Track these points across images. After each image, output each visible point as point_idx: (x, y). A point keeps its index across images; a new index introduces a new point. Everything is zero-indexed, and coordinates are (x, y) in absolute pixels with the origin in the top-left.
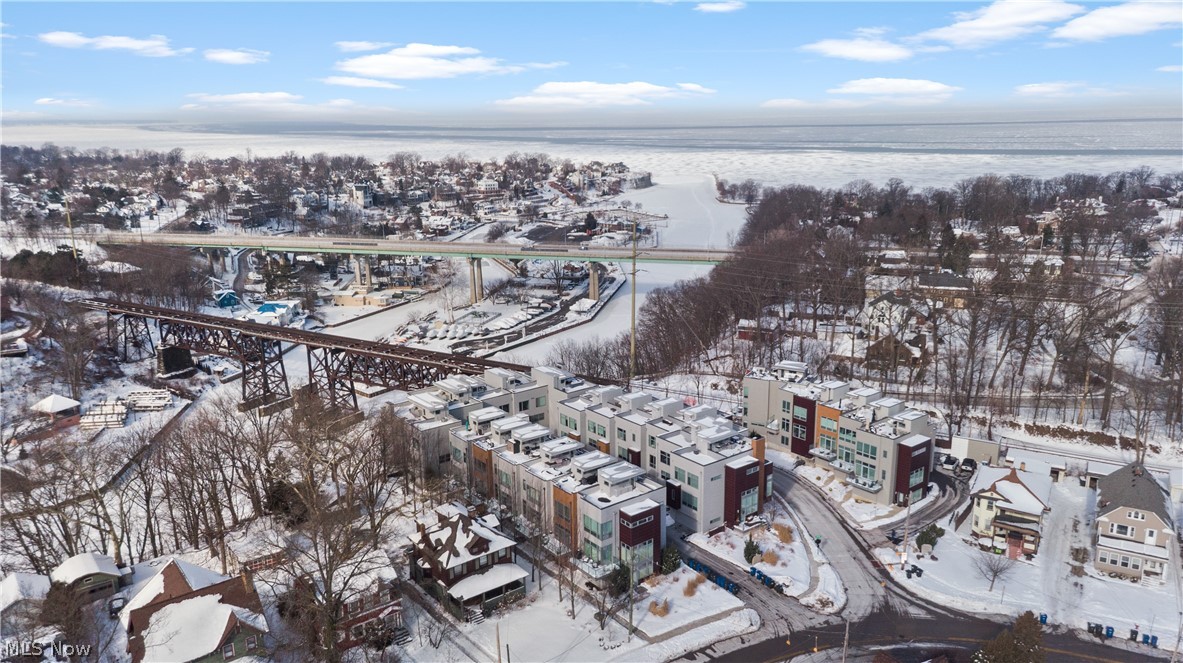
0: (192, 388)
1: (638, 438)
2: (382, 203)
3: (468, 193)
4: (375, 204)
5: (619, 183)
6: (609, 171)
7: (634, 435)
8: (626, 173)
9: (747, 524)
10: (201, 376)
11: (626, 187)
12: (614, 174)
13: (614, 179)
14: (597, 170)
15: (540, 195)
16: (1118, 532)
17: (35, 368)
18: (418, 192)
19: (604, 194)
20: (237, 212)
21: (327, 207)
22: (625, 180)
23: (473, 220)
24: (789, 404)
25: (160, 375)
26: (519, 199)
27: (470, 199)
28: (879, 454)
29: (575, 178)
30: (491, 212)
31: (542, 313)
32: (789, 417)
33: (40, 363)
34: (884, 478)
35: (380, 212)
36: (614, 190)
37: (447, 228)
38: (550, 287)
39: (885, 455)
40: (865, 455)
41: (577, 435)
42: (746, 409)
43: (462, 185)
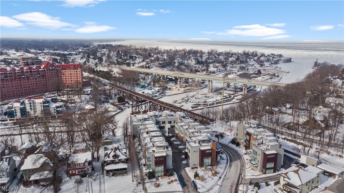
0: (123, 108)
2: (200, 63)
3: (226, 62)
4: (198, 64)
5: (278, 61)
6: (276, 57)
8: (282, 58)
9: (205, 168)
10: (127, 105)
11: (280, 62)
12: (277, 58)
13: (276, 59)
14: (271, 56)
15: (249, 63)
17: (90, 98)
18: (211, 61)
19: (272, 64)
20: (159, 64)
21: (184, 64)
22: (280, 60)
23: (224, 70)
24: (246, 134)
25: (117, 103)
26: (241, 64)
27: (226, 63)
29: (262, 59)
30: (231, 68)
31: (226, 98)
32: (246, 138)
33: (92, 97)
34: (259, 163)
35: (199, 66)
36: (276, 63)
37: (215, 71)
38: (233, 91)
39: (259, 155)
40: (255, 154)
41: (177, 133)
42: (237, 134)
43: (225, 59)
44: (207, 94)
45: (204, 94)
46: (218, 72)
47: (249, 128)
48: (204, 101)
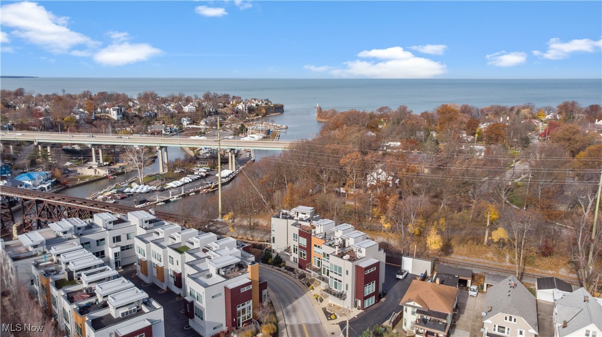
1: (180, 263)
3: (178, 113)
7: (178, 262)
14: (253, 102)
16: (499, 331)
19: (256, 115)
23: (178, 128)
24: (296, 235)
28: (343, 273)
30: (190, 123)
32: (297, 244)
34: (347, 289)
39: (347, 274)
40: (335, 273)
41: (144, 260)
42: (274, 238)
43: (176, 109)
44: (159, 174)
45: (154, 175)
46: (169, 132)
47: (299, 222)
48: (159, 188)
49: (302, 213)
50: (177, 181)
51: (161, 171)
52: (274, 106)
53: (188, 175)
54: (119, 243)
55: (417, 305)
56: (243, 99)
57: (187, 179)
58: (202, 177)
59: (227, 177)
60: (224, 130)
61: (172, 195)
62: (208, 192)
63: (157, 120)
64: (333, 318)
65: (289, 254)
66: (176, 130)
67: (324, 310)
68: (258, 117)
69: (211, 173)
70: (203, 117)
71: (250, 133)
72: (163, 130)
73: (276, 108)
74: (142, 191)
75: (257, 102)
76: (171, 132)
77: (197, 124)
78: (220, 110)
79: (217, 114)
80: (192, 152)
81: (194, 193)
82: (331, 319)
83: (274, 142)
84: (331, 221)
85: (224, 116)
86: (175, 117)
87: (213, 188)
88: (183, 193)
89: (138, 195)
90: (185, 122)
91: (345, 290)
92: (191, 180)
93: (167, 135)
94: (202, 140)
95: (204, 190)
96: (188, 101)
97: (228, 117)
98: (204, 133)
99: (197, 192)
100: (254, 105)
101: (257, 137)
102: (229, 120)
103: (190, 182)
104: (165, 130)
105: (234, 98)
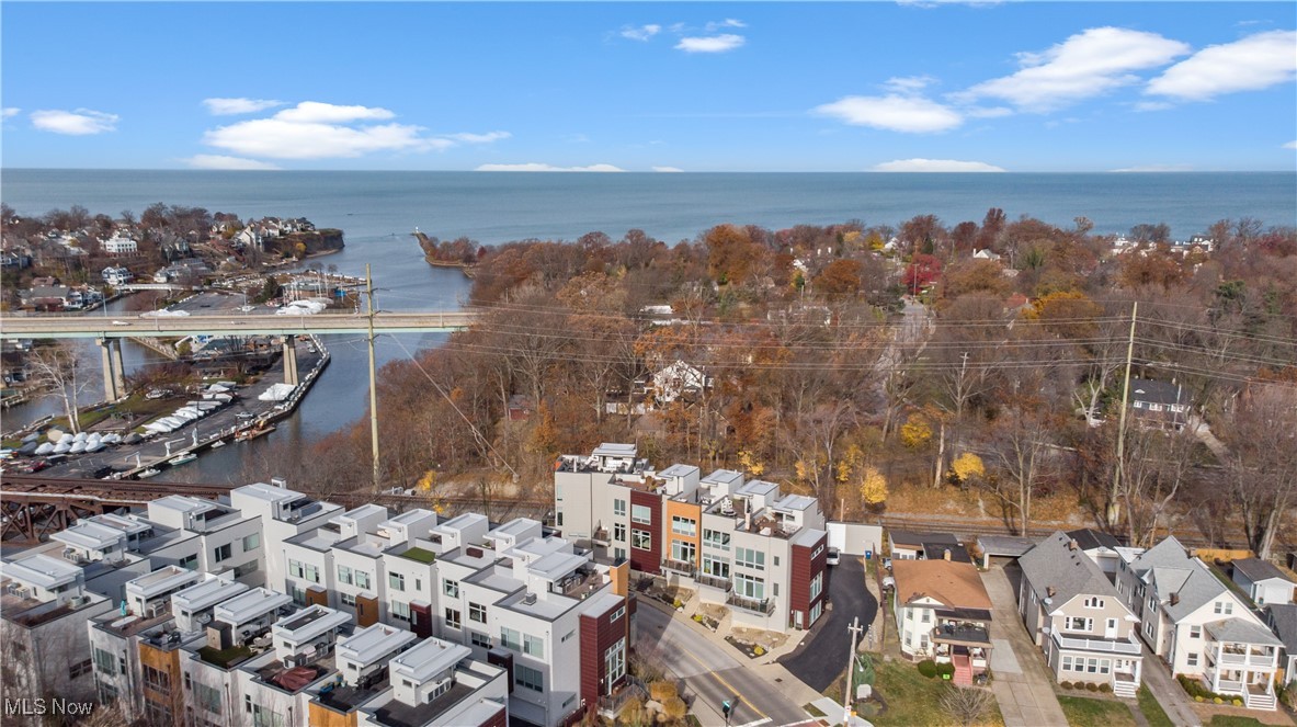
1: (426, 584)
6: (290, 227)
7: (418, 582)
16: (1075, 627)
23: (99, 292)
24: (623, 502)
28: (768, 562)
29: (245, 237)
32: (625, 521)
34: (776, 593)
37: (61, 300)
39: (777, 563)
40: (747, 565)
41: (321, 591)
42: (560, 515)
43: (82, 245)
44: (107, 404)
45: (96, 408)
46: (79, 302)
47: (618, 476)
48: (130, 437)
49: (615, 458)
50: (169, 419)
51: (110, 398)
52: (322, 234)
53: (190, 403)
54: (227, 562)
55: (933, 602)
56: (244, 218)
57: (188, 412)
58: (225, 405)
59: (286, 400)
60: (223, 294)
61: (172, 451)
62: (256, 438)
63: (35, 275)
64: (760, 653)
65: (606, 544)
66: (95, 297)
67: (729, 639)
68: (290, 259)
69: (244, 393)
70: (159, 265)
71: (291, 297)
72: (64, 299)
73: (326, 238)
74: (87, 449)
75: (281, 226)
76: (85, 303)
77: (147, 280)
78: (197, 246)
79: (193, 257)
80: (169, 347)
81: (222, 443)
82: (757, 656)
83: (355, 314)
84: (692, 468)
85: (210, 260)
86: (88, 266)
87: (264, 428)
88: (195, 445)
89: (75, 459)
90: (114, 279)
91: (771, 596)
92: (201, 413)
93: (76, 309)
94: (178, 319)
95: (244, 434)
96: (107, 227)
97: (218, 264)
98: (175, 302)
99: (229, 439)
100: (277, 233)
101: (315, 305)
102: (225, 269)
103: (200, 418)
104: (69, 298)
105: (220, 216)
